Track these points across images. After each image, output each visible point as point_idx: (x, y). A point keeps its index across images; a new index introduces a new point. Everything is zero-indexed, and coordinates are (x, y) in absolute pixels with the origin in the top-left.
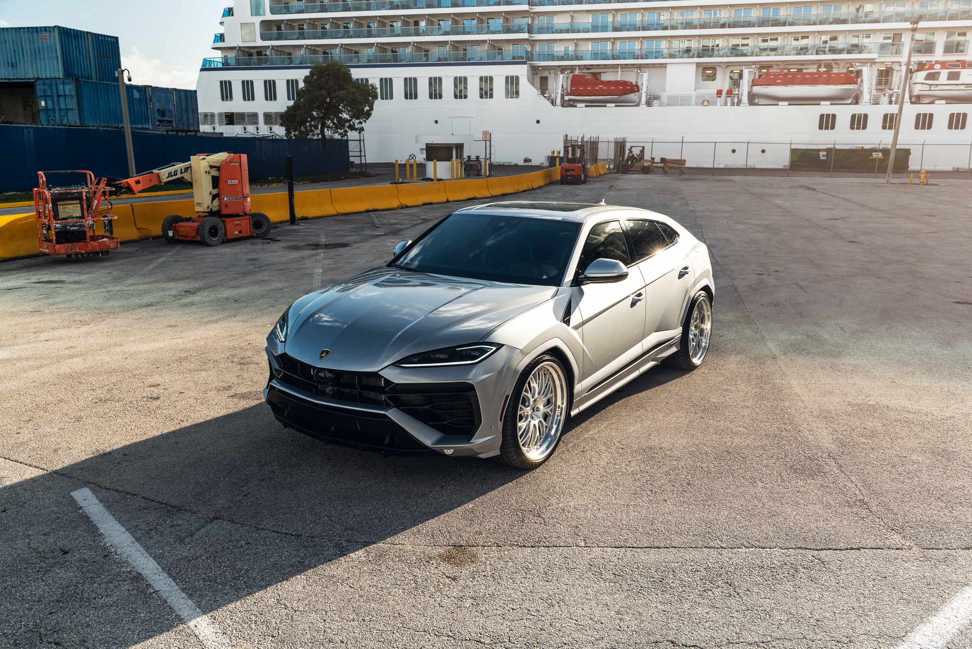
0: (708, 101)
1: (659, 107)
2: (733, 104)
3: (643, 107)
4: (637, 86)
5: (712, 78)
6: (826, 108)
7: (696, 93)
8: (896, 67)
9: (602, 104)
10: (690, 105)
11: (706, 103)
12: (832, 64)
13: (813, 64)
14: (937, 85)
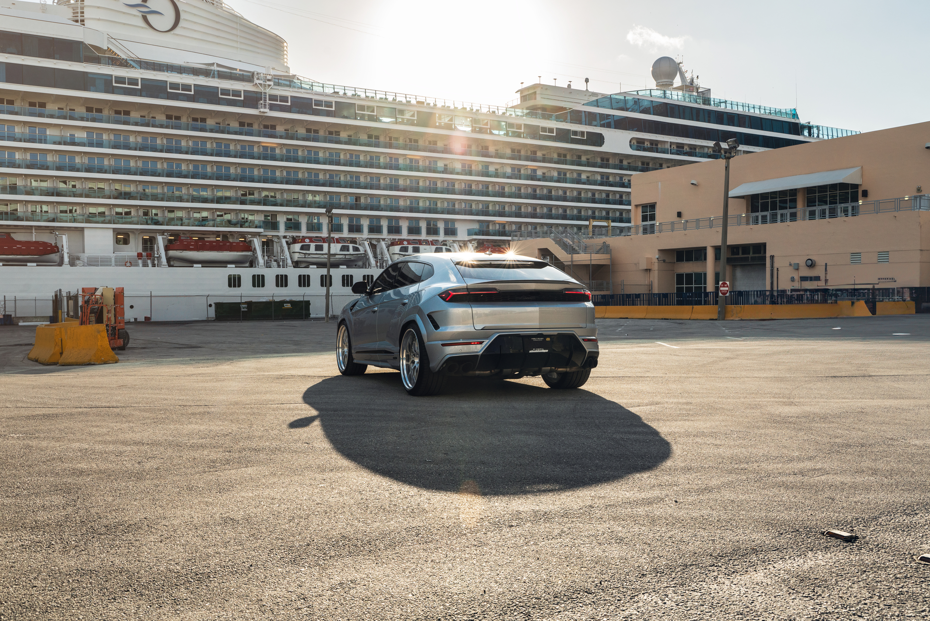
0: (130, 262)
1: (83, 267)
2: (154, 265)
3: (66, 267)
4: (56, 247)
5: (126, 242)
6: (232, 270)
7: (115, 255)
8: (275, 240)
9: (23, 263)
10: (110, 265)
11: (128, 264)
12: (228, 236)
13: (213, 234)
14: (309, 254)
